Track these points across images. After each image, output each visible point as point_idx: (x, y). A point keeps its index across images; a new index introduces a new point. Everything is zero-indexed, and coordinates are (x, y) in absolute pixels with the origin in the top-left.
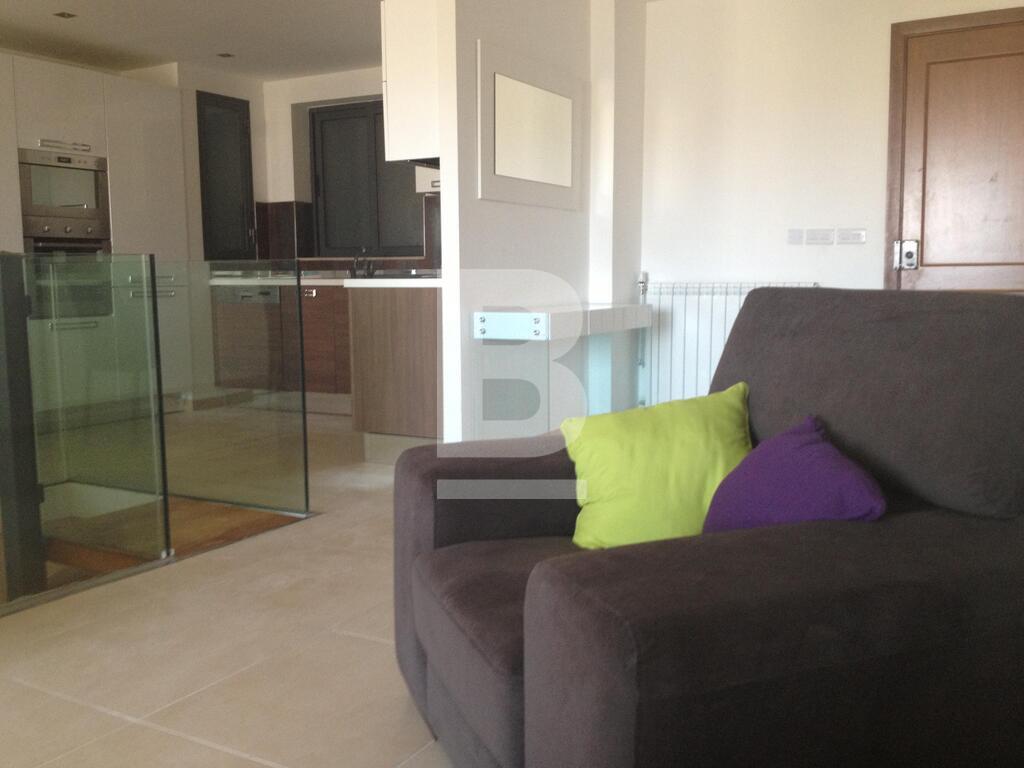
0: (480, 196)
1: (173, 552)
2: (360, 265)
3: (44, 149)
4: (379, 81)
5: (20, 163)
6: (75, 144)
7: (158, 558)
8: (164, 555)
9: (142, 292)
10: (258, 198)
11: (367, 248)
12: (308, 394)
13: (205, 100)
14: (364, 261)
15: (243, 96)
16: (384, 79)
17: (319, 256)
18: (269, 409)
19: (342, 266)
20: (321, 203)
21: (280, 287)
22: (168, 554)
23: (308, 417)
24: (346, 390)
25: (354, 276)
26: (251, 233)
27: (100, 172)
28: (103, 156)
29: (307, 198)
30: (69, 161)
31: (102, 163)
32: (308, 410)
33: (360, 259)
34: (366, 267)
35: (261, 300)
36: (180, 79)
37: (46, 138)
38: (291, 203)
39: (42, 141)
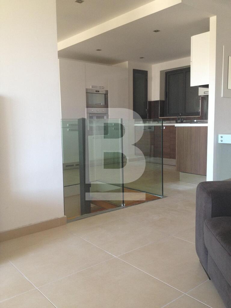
0: (222, 96)
1: (125, 204)
2: (179, 119)
3: (92, 88)
4: (190, 61)
5: (86, 93)
6: (100, 87)
7: (121, 206)
8: (122, 205)
9: (119, 128)
10: (149, 100)
11: (181, 114)
12: (164, 159)
13: (136, 72)
14: (180, 118)
15: (146, 70)
16: (191, 61)
17: (166, 116)
18: (150, 163)
19: (173, 119)
20: (167, 101)
21: (154, 126)
22: (123, 205)
23: (164, 166)
24: (174, 158)
25: (177, 123)
26: (146, 110)
27: (106, 95)
28: (107, 90)
29: (163, 99)
30: (98, 91)
31: (107, 91)
32: (163, 163)
33: (179, 117)
34: (180, 120)
35: (149, 130)
36: (128, 66)
37: (93, 85)
38: (158, 101)
39: (92, 86)
